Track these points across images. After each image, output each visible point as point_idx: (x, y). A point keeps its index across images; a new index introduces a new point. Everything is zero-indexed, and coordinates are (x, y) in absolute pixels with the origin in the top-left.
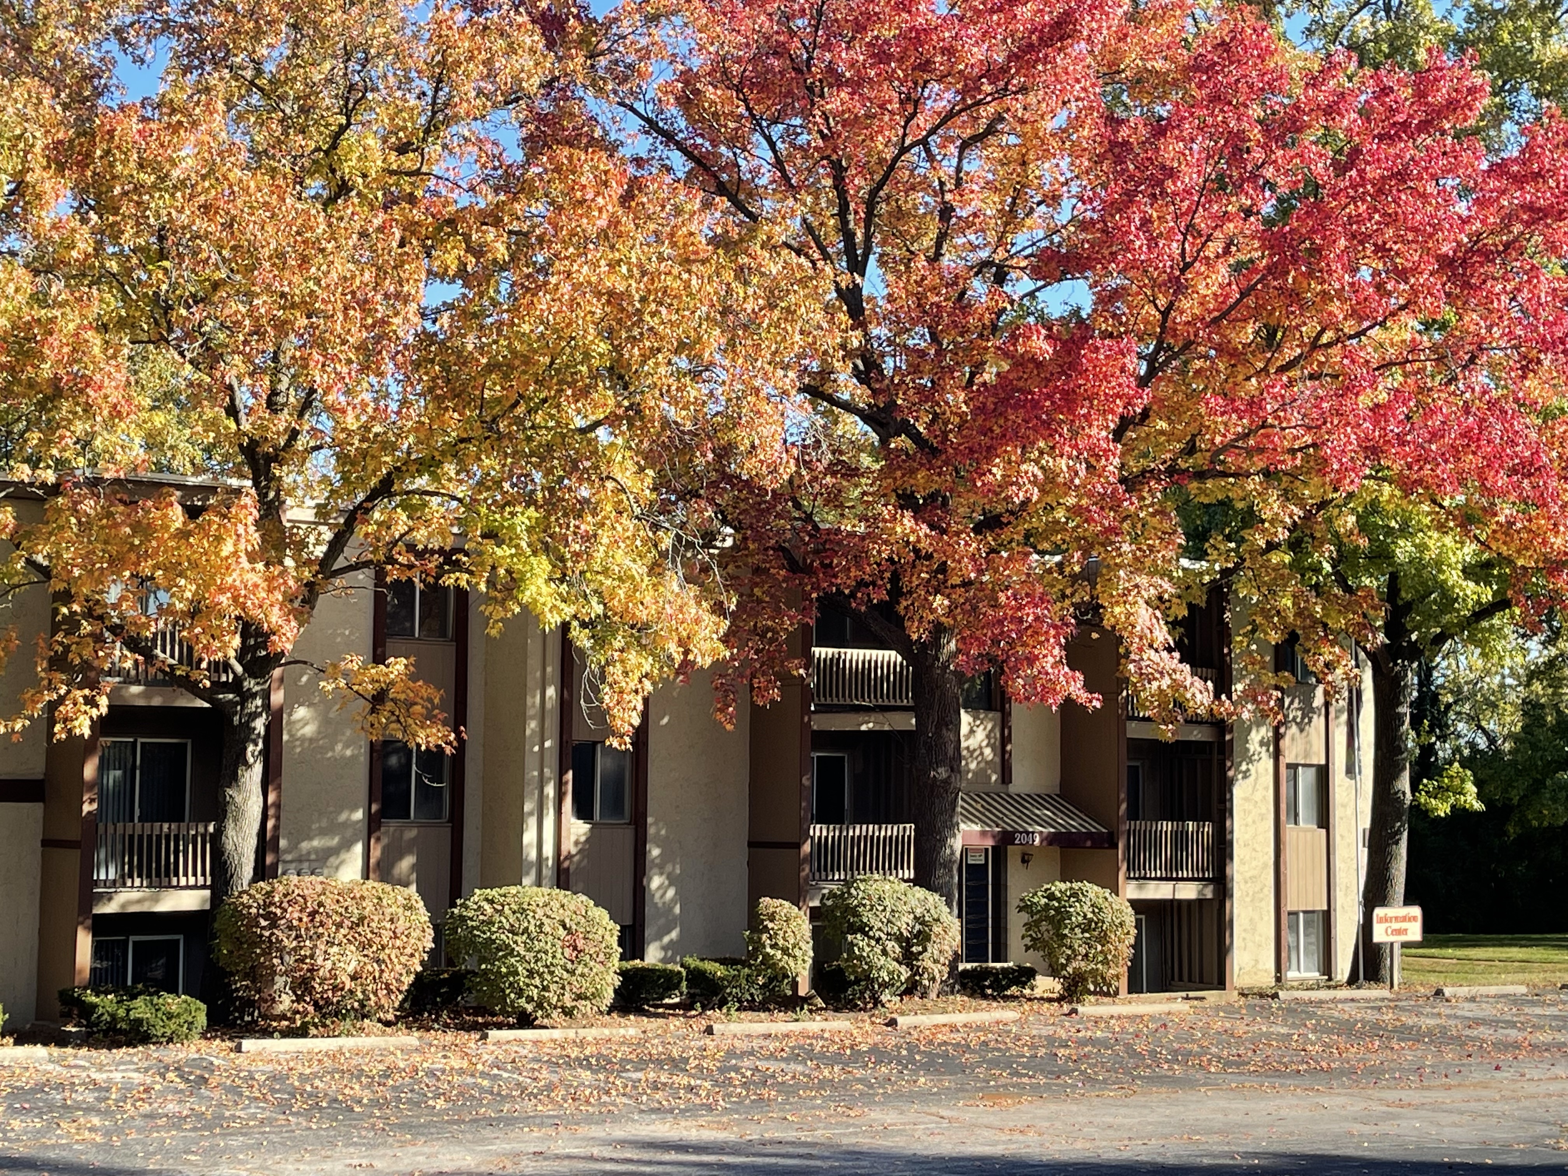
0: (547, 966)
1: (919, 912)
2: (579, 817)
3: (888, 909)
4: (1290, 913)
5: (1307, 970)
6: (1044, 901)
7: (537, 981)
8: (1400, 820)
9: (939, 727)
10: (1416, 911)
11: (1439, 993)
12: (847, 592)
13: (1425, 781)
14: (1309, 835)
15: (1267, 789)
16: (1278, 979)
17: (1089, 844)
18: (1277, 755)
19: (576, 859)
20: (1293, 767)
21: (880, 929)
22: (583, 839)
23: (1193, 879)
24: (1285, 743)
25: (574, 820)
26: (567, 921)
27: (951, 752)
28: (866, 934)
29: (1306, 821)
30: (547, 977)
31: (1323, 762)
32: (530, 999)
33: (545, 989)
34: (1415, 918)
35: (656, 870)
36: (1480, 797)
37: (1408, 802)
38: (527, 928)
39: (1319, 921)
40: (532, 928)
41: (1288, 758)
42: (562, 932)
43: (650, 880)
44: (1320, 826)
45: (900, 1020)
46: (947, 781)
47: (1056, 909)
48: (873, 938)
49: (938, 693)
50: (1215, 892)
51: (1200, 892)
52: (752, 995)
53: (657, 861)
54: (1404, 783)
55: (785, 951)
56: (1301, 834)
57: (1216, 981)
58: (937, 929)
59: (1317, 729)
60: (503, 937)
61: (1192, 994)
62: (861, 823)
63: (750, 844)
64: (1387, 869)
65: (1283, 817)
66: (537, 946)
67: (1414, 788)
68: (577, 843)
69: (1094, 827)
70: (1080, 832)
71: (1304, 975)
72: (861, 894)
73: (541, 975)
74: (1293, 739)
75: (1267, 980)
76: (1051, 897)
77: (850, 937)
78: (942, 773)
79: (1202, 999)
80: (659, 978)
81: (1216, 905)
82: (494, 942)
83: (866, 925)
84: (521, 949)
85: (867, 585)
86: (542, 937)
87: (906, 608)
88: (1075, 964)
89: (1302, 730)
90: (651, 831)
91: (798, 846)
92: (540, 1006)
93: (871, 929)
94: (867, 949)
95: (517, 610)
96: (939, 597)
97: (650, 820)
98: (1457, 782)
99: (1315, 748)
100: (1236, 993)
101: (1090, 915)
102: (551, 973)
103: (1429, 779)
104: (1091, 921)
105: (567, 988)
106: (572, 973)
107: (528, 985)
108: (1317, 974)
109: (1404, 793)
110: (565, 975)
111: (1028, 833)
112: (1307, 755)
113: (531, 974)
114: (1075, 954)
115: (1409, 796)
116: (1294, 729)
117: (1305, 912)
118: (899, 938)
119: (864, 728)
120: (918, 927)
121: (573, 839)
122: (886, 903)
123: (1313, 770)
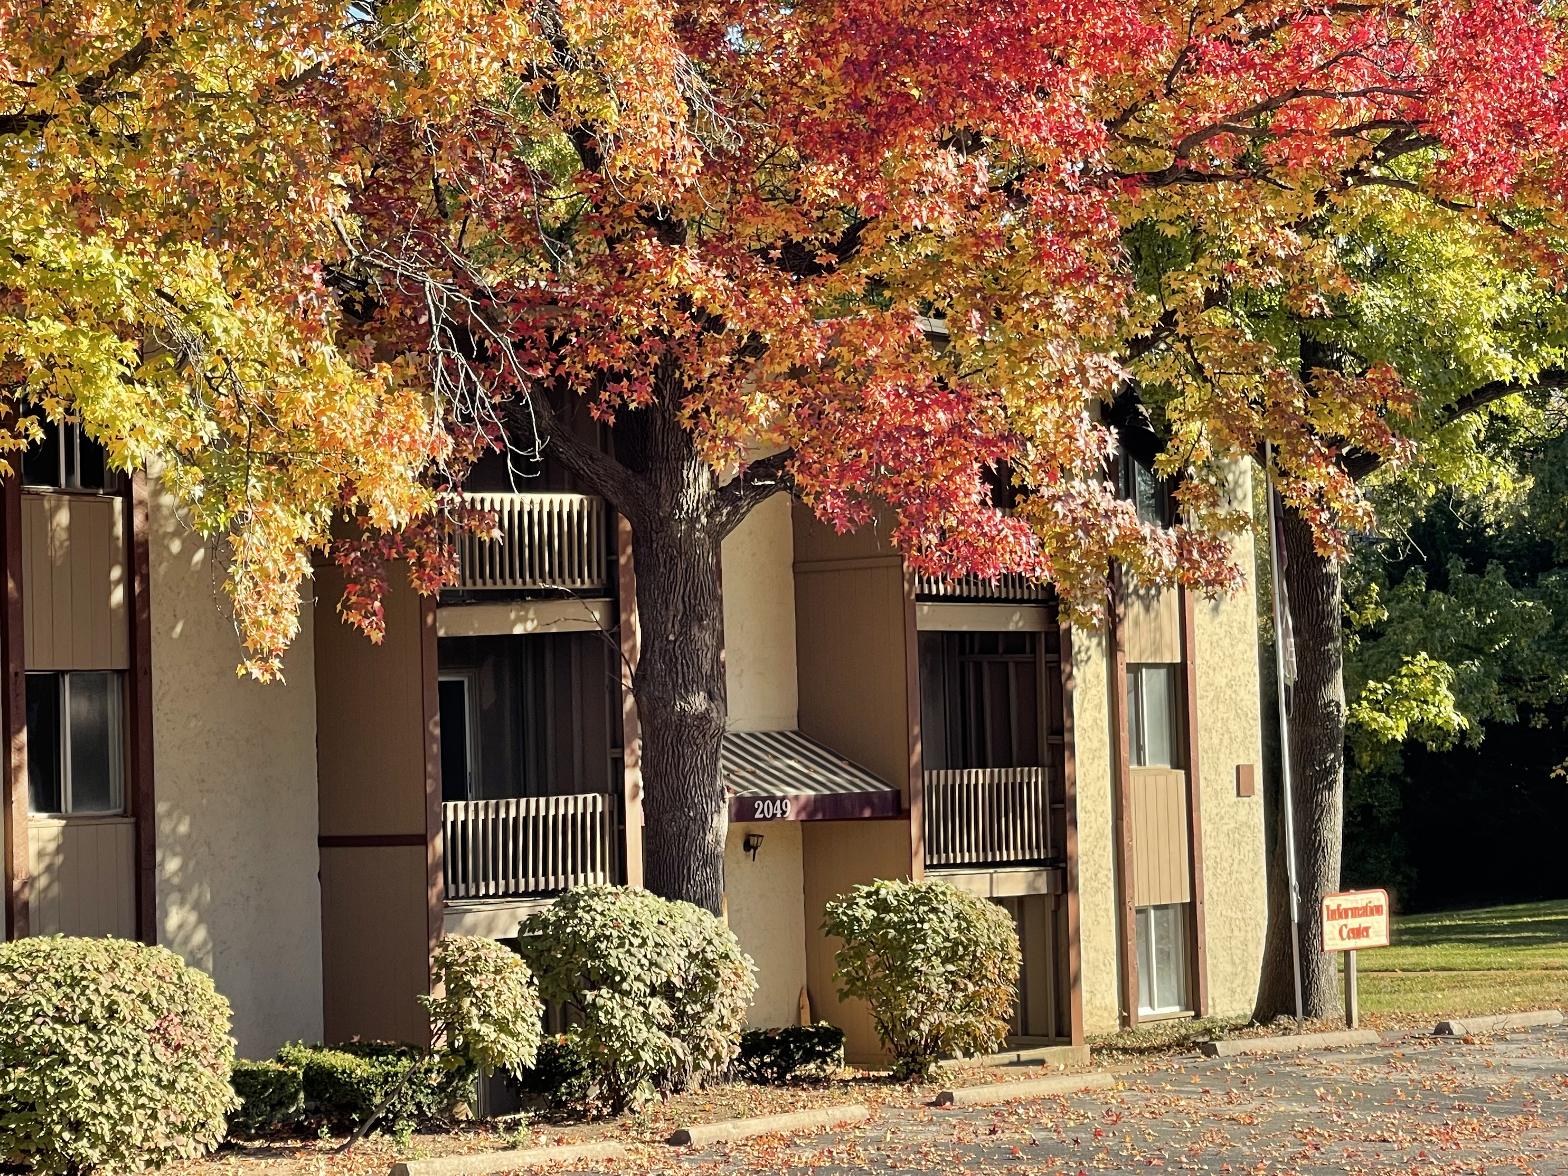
0: (127, 1079)
1: (696, 943)
2: (40, 808)
3: (650, 943)
4: (1139, 911)
5: (1164, 1003)
6: (871, 914)
7: (110, 1107)
8: (1333, 749)
9: (685, 625)
10: (1379, 897)
11: (1442, 1030)
12: (581, 390)
13: (1372, 684)
14: (1161, 779)
15: (1099, 707)
16: (1125, 1021)
17: (867, 813)
18: (1113, 648)
19: (43, 882)
20: (1135, 669)
21: (638, 978)
22: (51, 847)
23: (1023, 863)
24: (1125, 632)
25: (32, 814)
26: (154, 994)
27: (706, 667)
28: (615, 988)
29: (1155, 758)
30: (128, 1097)
31: (1178, 660)
32: (96, 1139)
33: (128, 1119)
34: (1378, 910)
35: (175, 896)
36: (1459, 706)
37: (1343, 720)
38: (86, 1013)
39: (1175, 921)
40: (97, 1012)
41: (1129, 655)
42: (148, 1016)
43: (166, 914)
44: (1176, 765)
45: (694, 1132)
46: (704, 718)
47: (899, 927)
48: (628, 993)
49: (682, 565)
50: (1050, 883)
51: (1031, 885)
52: (419, 1105)
53: (176, 880)
54: (1337, 691)
55: (502, 1026)
56: (1150, 780)
57: (1052, 1031)
58: (726, 972)
59: (1169, 606)
60: (47, 1031)
61: (1026, 1055)
62: (518, 796)
63: (324, 842)
64: (1316, 831)
65: (1125, 752)
66: (109, 1042)
67: (1353, 698)
68: (40, 854)
69: (872, 785)
70: (851, 794)
71: (1161, 1011)
72: (599, 919)
73: (116, 1094)
74: (1137, 623)
75: (1113, 1025)
76: (882, 906)
77: (590, 996)
78: (699, 702)
79: (1041, 1062)
80: (265, 1087)
81: (1050, 905)
82: (28, 1041)
83: (615, 971)
84: (78, 1051)
85: (617, 377)
86: (115, 1025)
87: (695, 415)
88: (933, 1017)
89: (1147, 609)
90: (164, 827)
91: (423, 840)
92: (113, 1151)
93: (623, 979)
94: (620, 1014)
95: (39, 435)
96: (759, 396)
97: (161, 808)
98: (1426, 684)
99: (1167, 638)
100: (1087, 1048)
101: (953, 935)
102: (135, 1090)
103: (1379, 680)
104: (957, 943)
105: (161, 1115)
106: (171, 1086)
107: (94, 1115)
108: (1177, 1009)
109: (1338, 705)
110: (158, 1093)
111: (773, 799)
112: (1157, 649)
113: (99, 1093)
114: (933, 1001)
115: (1345, 710)
116: (1137, 608)
117: (1157, 908)
118: (667, 991)
119: (518, 630)
120: (694, 969)
121: (33, 849)
122: (645, 933)
123: (1163, 672)
